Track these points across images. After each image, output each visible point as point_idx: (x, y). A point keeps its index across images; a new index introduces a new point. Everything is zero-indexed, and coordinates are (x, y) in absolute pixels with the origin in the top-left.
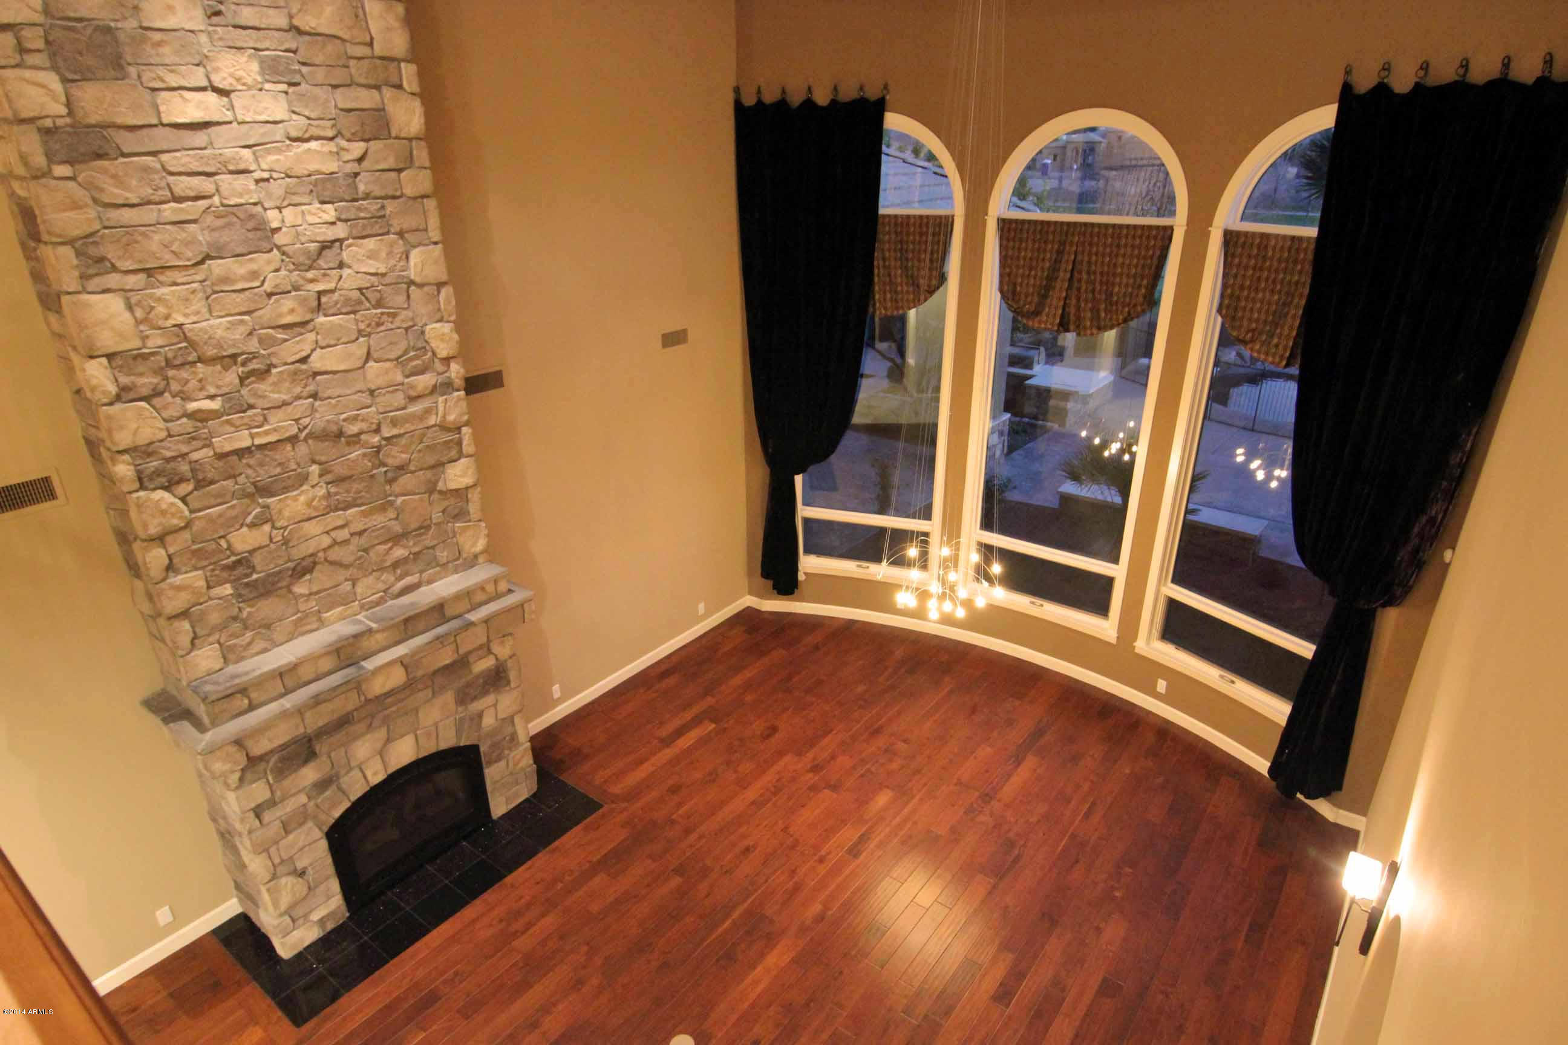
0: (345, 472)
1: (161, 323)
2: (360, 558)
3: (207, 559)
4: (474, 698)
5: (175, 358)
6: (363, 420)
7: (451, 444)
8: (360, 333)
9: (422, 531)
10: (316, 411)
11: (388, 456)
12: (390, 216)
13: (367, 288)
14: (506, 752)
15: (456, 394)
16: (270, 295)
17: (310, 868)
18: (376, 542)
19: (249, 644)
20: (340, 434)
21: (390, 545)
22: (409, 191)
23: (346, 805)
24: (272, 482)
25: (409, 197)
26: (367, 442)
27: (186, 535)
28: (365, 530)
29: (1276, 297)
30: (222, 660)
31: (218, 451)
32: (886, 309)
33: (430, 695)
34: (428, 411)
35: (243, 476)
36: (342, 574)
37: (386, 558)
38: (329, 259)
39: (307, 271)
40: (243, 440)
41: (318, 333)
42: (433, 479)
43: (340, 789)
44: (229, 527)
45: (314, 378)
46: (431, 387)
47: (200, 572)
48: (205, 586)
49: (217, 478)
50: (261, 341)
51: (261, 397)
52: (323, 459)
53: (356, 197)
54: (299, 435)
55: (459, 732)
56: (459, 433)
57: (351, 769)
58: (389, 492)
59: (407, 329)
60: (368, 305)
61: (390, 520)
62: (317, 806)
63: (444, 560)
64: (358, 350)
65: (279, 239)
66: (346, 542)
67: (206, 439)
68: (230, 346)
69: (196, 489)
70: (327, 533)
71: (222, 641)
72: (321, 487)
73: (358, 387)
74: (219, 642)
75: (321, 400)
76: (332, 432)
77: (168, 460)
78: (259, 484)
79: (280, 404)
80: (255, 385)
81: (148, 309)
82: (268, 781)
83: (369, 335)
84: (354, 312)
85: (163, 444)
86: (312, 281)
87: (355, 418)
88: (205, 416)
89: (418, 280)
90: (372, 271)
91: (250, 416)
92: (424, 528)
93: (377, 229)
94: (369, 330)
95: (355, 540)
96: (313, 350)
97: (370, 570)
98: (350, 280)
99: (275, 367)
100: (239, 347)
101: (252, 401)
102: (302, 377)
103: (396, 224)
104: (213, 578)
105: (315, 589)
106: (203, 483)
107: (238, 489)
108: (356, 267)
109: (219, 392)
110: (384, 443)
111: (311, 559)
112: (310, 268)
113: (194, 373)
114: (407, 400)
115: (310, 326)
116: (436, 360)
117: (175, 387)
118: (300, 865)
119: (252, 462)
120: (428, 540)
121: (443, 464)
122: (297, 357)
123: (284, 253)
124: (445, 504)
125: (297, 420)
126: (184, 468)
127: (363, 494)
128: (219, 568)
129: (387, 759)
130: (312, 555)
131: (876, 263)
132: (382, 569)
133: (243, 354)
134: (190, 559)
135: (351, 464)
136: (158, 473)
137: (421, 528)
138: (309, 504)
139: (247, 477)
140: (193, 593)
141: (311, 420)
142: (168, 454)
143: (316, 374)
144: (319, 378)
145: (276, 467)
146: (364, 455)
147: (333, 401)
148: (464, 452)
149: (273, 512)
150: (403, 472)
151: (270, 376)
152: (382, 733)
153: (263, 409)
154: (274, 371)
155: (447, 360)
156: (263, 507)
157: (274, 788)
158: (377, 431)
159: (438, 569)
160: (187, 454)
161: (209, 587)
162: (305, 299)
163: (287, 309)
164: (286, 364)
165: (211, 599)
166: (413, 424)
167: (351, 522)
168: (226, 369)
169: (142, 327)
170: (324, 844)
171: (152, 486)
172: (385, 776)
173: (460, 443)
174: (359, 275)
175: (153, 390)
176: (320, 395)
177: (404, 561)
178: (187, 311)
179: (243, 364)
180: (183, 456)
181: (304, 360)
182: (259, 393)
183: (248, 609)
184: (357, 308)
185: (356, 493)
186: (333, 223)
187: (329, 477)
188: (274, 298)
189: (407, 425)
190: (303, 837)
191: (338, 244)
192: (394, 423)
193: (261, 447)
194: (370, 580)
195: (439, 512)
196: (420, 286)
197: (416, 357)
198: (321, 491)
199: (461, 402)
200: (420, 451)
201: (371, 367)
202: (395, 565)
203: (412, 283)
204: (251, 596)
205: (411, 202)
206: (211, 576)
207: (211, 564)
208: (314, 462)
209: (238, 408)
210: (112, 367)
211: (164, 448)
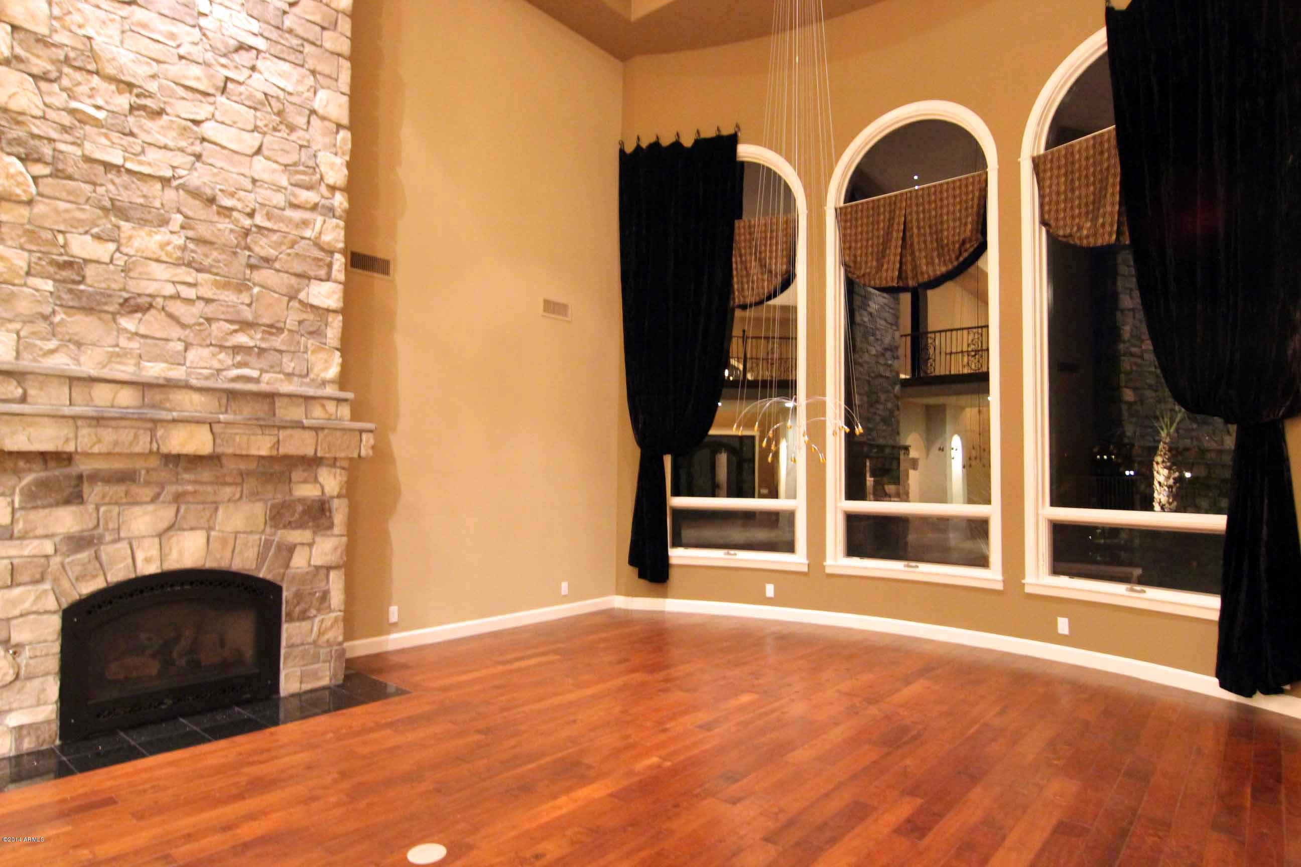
0: (208, 235)
1: (75, 28)
2: (201, 324)
3: (39, 245)
4: (289, 525)
5: (75, 59)
6: (239, 200)
7: (321, 263)
8: (256, 129)
9: (274, 331)
10: (196, 169)
11: (256, 243)
12: (307, 54)
13: (272, 97)
14: (313, 612)
15: (335, 221)
16: (181, 57)
17: (27, 648)
18: (222, 317)
19: (52, 352)
20: (212, 200)
21: (236, 327)
22: (328, 45)
23: (98, 584)
24: (130, 208)
25: (327, 50)
26: (237, 221)
27: (25, 211)
28: (213, 301)
29: (1092, 188)
30: (14, 354)
31: (87, 153)
32: (744, 297)
33: (238, 496)
34: (305, 223)
35: (104, 188)
36: (176, 332)
37: (228, 337)
38: (244, 58)
39: (221, 56)
40: (116, 158)
41: (216, 109)
42: (296, 286)
43: (97, 557)
44: (72, 227)
45: (201, 143)
46: (312, 203)
47: (26, 254)
48: (25, 268)
49: (76, 176)
50: (160, 87)
51: (145, 131)
52: (190, 214)
53: (281, 27)
54: (173, 180)
55: (261, 558)
56: (332, 257)
57: (118, 540)
58: (247, 277)
59: (301, 146)
60: (269, 109)
61: (242, 303)
62: (63, 565)
63: (290, 370)
64: (252, 141)
65: (203, 22)
66: (189, 301)
67: (78, 138)
68: (129, 74)
69: (51, 175)
70: (174, 283)
71: (22, 334)
72: (180, 237)
73: (243, 171)
74: (18, 334)
75: (203, 163)
76: (205, 194)
77: (34, 136)
78: (118, 203)
79: (162, 145)
80: (143, 121)
81: (65, 12)
82: (13, 502)
83: (264, 134)
84: (255, 109)
85: (34, 120)
86: (223, 66)
87: (232, 195)
88: (84, 118)
89: (321, 111)
90: (282, 86)
91: (129, 142)
92: (274, 329)
93: (292, 58)
94: (265, 129)
95: (200, 305)
96: (207, 119)
97: (208, 342)
98: (258, 84)
99: (167, 114)
100: (138, 81)
101: (135, 130)
102: (192, 135)
103: (311, 63)
104: (38, 267)
105: (142, 330)
106: (60, 174)
107: (94, 197)
108: (266, 75)
109: (107, 107)
110: (254, 229)
111: (149, 299)
112: (225, 55)
113: (89, 81)
114: (287, 205)
115: (211, 99)
116: (322, 184)
117: (65, 82)
118: (16, 638)
119: (118, 180)
120: (278, 342)
121: (309, 278)
122: (192, 117)
123: (204, 35)
124: (304, 316)
125: (174, 168)
126: (47, 151)
127: (221, 265)
128: (47, 261)
129: (166, 550)
130: (150, 295)
131: (734, 260)
132: (222, 347)
133: (140, 87)
134: (20, 237)
135: (216, 231)
136: (18, 141)
137: (271, 326)
138: (163, 246)
139: (107, 191)
140: (9, 269)
141: (189, 174)
142: (36, 131)
143: (203, 140)
144: (206, 144)
145: (140, 196)
146: (232, 231)
147: (215, 170)
148: (333, 276)
149: (122, 235)
150: (267, 265)
151: (160, 119)
152: (167, 514)
153: (143, 142)
154: (165, 117)
155: (333, 188)
156: (115, 226)
157: (18, 515)
158: (251, 215)
159: (281, 376)
160: (54, 140)
161: (28, 273)
162: (212, 76)
163: (193, 75)
164: (179, 117)
165: (25, 285)
166: (287, 226)
167: (201, 285)
168: (120, 92)
169: (55, 23)
170: (55, 622)
171: (8, 150)
172: (159, 571)
173: (330, 266)
174: (268, 84)
175: (44, 73)
176: (204, 158)
177: (247, 350)
178: (102, 31)
179: (138, 96)
180: (51, 140)
181: (197, 123)
182: (145, 127)
183: (64, 316)
184: (259, 107)
185: (214, 260)
186: (255, 35)
187: (190, 234)
188: (184, 61)
189: (281, 225)
190: (32, 598)
191: (254, 52)
192: (269, 216)
193: (129, 172)
194: (206, 352)
195: (295, 321)
196: (323, 118)
197: (304, 173)
198: (179, 241)
199: (338, 230)
200: (289, 255)
201: (260, 160)
202: (237, 349)
203: (313, 112)
204: (71, 304)
205: (327, 54)
206: (36, 264)
207: (40, 252)
208: (179, 211)
209: (120, 129)
210: (13, 38)
211: (34, 124)
